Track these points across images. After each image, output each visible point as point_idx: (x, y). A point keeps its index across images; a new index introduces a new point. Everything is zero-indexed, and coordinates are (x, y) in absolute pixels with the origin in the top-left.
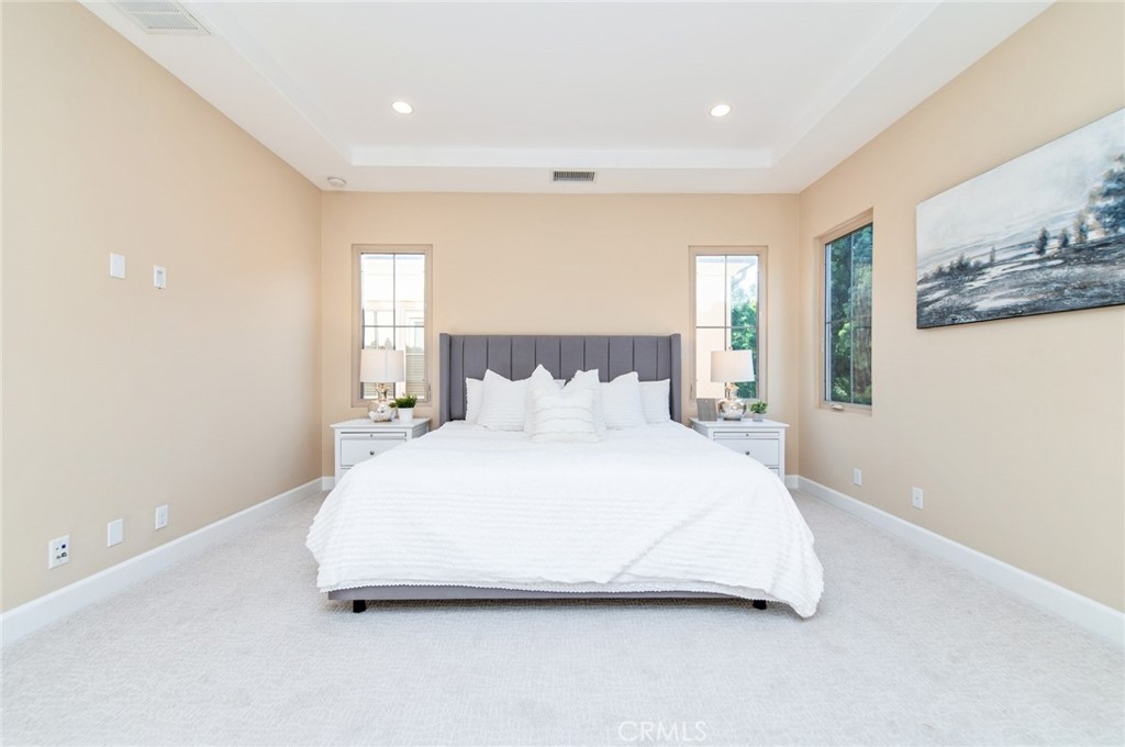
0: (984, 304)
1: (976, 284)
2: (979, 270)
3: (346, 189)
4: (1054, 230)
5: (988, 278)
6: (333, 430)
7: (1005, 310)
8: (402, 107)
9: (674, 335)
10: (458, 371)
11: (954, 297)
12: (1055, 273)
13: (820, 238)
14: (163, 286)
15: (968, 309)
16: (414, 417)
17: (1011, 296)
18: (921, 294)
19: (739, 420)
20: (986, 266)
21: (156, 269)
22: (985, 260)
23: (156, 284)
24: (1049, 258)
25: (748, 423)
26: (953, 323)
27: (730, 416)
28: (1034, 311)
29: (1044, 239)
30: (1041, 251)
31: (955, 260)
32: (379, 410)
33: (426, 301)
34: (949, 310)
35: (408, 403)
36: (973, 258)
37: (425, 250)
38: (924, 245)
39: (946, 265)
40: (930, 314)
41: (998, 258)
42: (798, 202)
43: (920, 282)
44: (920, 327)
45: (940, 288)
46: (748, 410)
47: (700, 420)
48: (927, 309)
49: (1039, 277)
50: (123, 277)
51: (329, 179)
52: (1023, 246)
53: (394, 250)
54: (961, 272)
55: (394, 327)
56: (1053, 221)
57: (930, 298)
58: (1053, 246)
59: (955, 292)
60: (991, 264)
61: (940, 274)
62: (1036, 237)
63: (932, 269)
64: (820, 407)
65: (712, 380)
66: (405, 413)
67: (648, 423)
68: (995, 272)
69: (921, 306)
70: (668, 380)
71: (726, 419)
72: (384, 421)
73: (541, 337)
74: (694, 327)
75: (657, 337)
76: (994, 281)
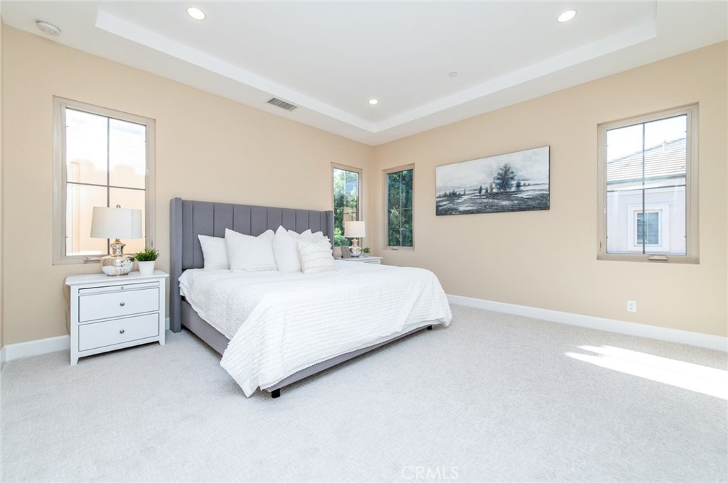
0: (462, 208)
1: (459, 201)
2: (460, 196)
4: (484, 187)
5: (463, 199)
7: (469, 211)
11: (451, 205)
12: (484, 200)
13: (384, 170)
15: (456, 210)
17: (471, 206)
18: (438, 202)
20: (463, 195)
22: (462, 193)
24: (483, 195)
26: (451, 214)
28: (478, 212)
29: (481, 189)
30: (480, 193)
31: (451, 191)
34: (449, 209)
35: (148, 257)
36: (458, 191)
38: (439, 184)
39: (448, 192)
40: (442, 210)
41: (467, 193)
42: (373, 150)
43: (437, 198)
44: (437, 214)
45: (445, 200)
48: (440, 208)
49: (479, 201)
52: (475, 190)
54: (453, 196)
56: (484, 184)
57: (441, 204)
58: (484, 191)
59: (451, 203)
60: (464, 195)
61: (445, 195)
62: (479, 188)
63: (442, 193)
64: (385, 249)
66: (147, 267)
68: (466, 197)
69: (438, 207)
76: (465, 200)
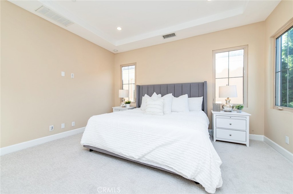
3: (118, 52)
6: (113, 108)
8: (119, 29)
9: (205, 82)
10: (141, 95)
14: (73, 77)
16: (130, 106)
19: (231, 111)
21: (72, 74)
23: (72, 77)
25: (234, 113)
27: (226, 110)
32: (122, 104)
33: (135, 77)
35: (129, 103)
37: (134, 64)
42: (265, 23)
46: (235, 108)
47: (214, 111)
50: (64, 76)
51: (114, 50)
53: (128, 65)
55: (129, 84)
65: (219, 97)
66: (128, 105)
67: (190, 111)
70: (203, 97)
71: (225, 111)
72: (123, 107)
73: (162, 85)
74: (215, 78)
75: (199, 83)
